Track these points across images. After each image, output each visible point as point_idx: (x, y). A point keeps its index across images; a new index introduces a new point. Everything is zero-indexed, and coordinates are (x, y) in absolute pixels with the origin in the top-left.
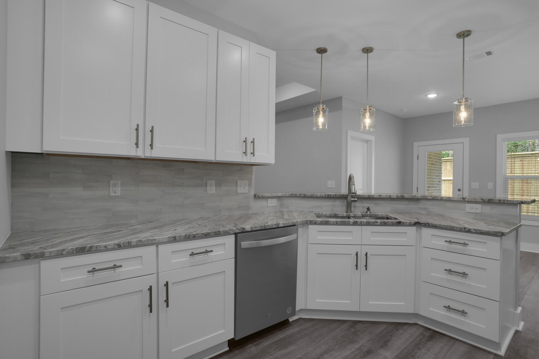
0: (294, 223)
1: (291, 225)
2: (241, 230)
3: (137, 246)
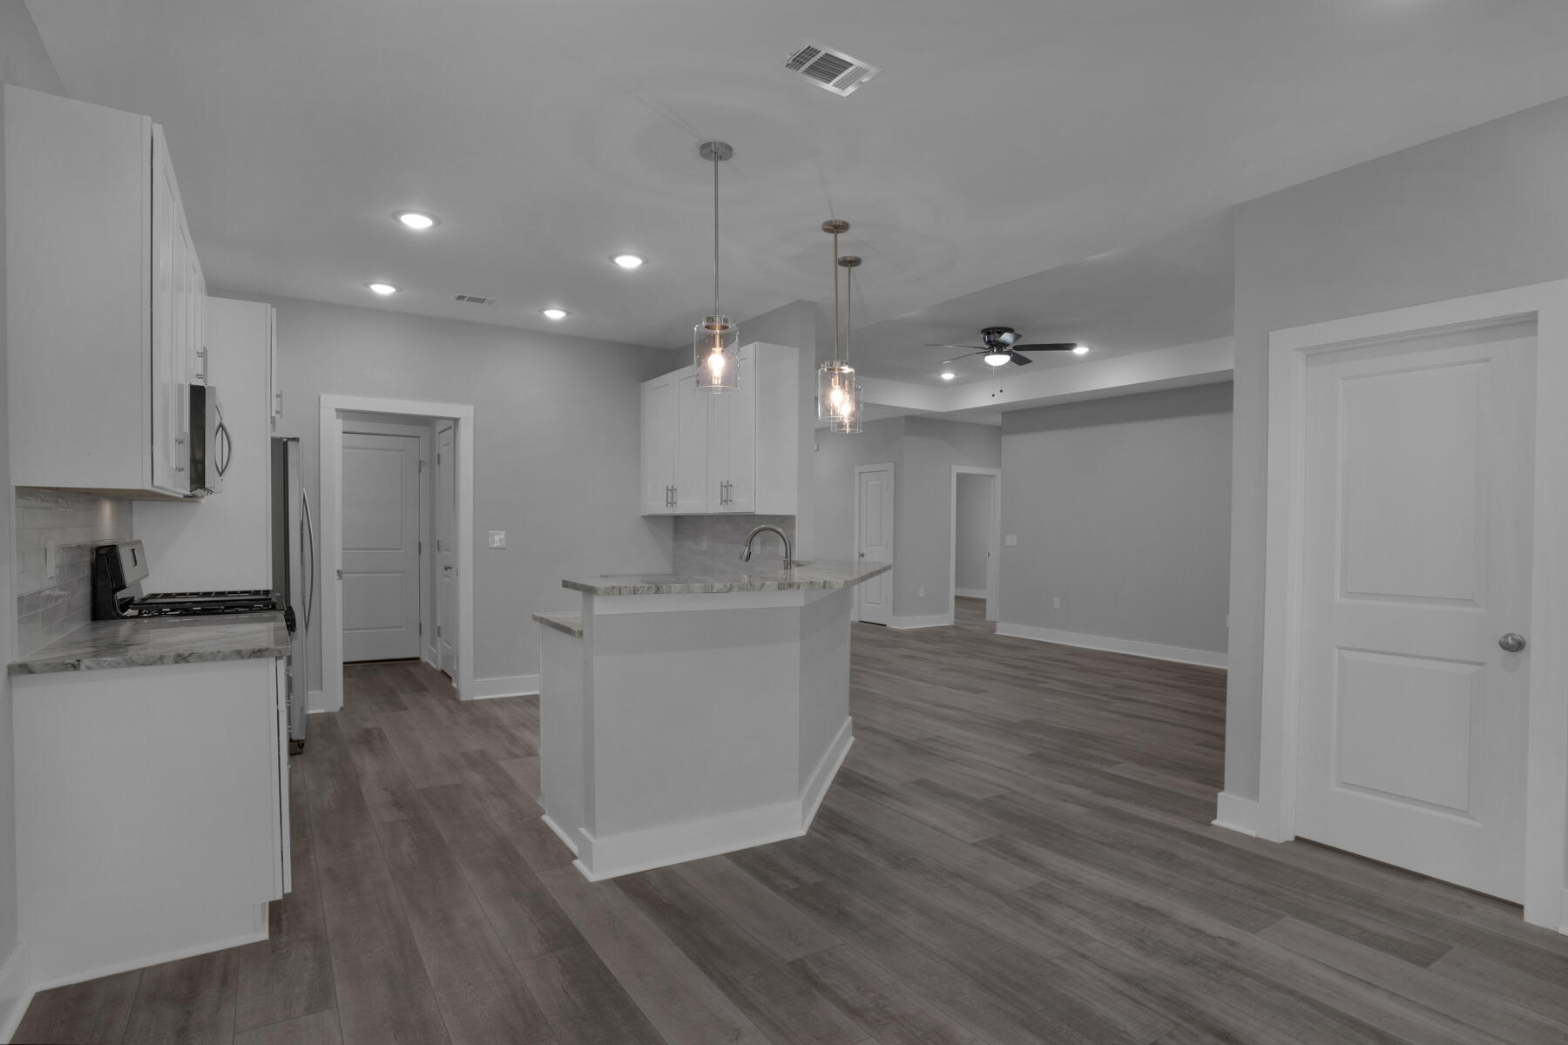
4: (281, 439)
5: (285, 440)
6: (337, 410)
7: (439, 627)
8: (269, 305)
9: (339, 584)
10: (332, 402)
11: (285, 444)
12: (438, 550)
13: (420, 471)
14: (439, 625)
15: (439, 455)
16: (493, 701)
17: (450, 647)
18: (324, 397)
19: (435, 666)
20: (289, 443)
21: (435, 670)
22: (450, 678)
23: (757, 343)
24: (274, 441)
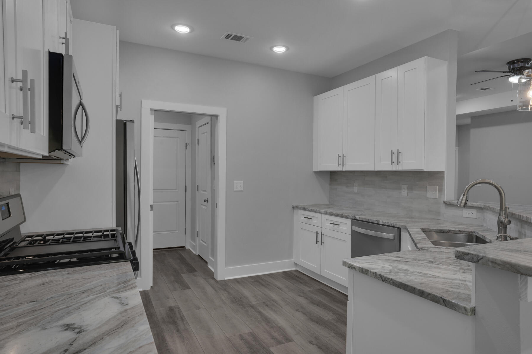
0: (393, 224)
1: (390, 225)
2: (354, 217)
3: (316, 212)
4: (122, 121)
5: (125, 122)
6: (151, 110)
7: (197, 232)
8: (115, 27)
9: (151, 213)
10: (148, 104)
11: (125, 124)
12: (198, 190)
13: (186, 148)
14: (197, 231)
15: (198, 140)
16: (235, 280)
17: (206, 245)
18: (144, 102)
19: (194, 253)
20: (127, 123)
21: (195, 255)
22: (207, 262)
23: (426, 57)
24: (118, 122)
